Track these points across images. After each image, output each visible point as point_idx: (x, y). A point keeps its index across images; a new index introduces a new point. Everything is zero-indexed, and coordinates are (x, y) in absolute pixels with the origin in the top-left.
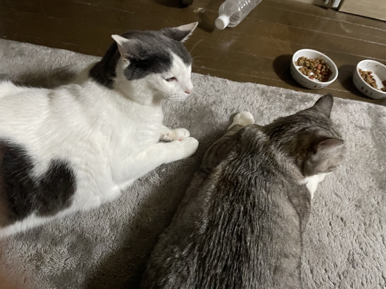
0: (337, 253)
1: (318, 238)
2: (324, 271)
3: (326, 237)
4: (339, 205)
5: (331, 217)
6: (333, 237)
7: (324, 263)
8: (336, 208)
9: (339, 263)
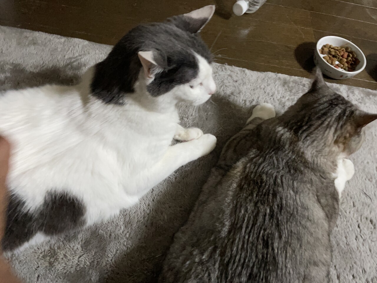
0: (366, 258)
1: (345, 242)
2: (352, 277)
3: (355, 240)
4: (369, 206)
5: (359, 218)
6: (361, 240)
7: (351, 268)
8: (365, 209)
9: (368, 269)
